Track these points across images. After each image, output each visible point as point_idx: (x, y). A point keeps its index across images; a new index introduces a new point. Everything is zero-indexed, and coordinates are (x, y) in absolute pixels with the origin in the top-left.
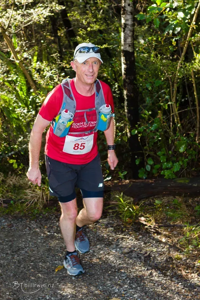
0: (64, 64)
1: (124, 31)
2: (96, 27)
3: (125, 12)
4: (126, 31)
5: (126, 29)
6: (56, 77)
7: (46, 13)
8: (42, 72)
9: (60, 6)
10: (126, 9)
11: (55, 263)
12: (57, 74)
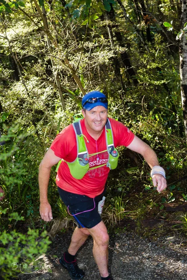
0: (128, 99)
1: (182, 68)
2: (154, 65)
3: (183, 50)
4: (184, 67)
5: (184, 66)
6: (122, 111)
7: (111, 54)
8: (109, 107)
9: (123, 48)
10: (184, 48)
11: (129, 278)
12: (123, 108)
